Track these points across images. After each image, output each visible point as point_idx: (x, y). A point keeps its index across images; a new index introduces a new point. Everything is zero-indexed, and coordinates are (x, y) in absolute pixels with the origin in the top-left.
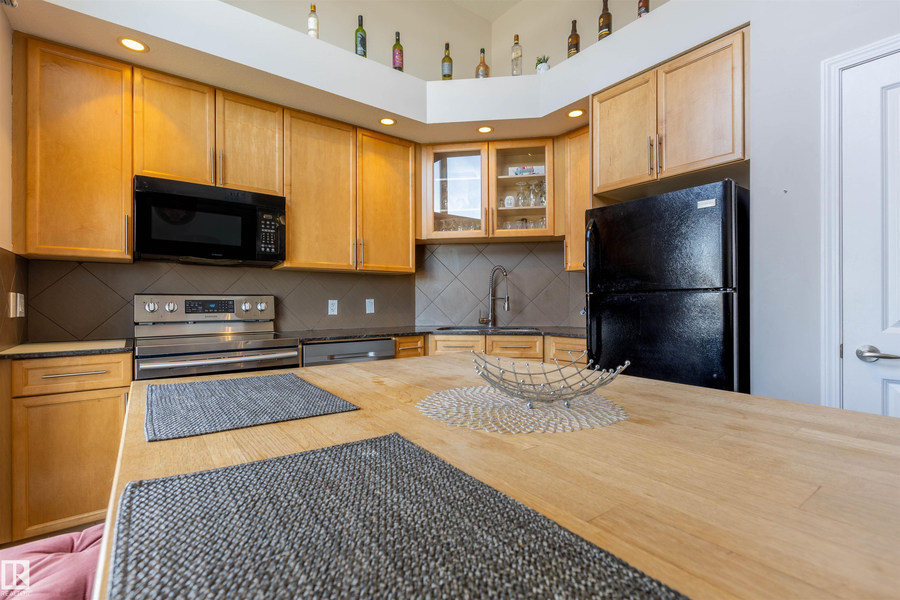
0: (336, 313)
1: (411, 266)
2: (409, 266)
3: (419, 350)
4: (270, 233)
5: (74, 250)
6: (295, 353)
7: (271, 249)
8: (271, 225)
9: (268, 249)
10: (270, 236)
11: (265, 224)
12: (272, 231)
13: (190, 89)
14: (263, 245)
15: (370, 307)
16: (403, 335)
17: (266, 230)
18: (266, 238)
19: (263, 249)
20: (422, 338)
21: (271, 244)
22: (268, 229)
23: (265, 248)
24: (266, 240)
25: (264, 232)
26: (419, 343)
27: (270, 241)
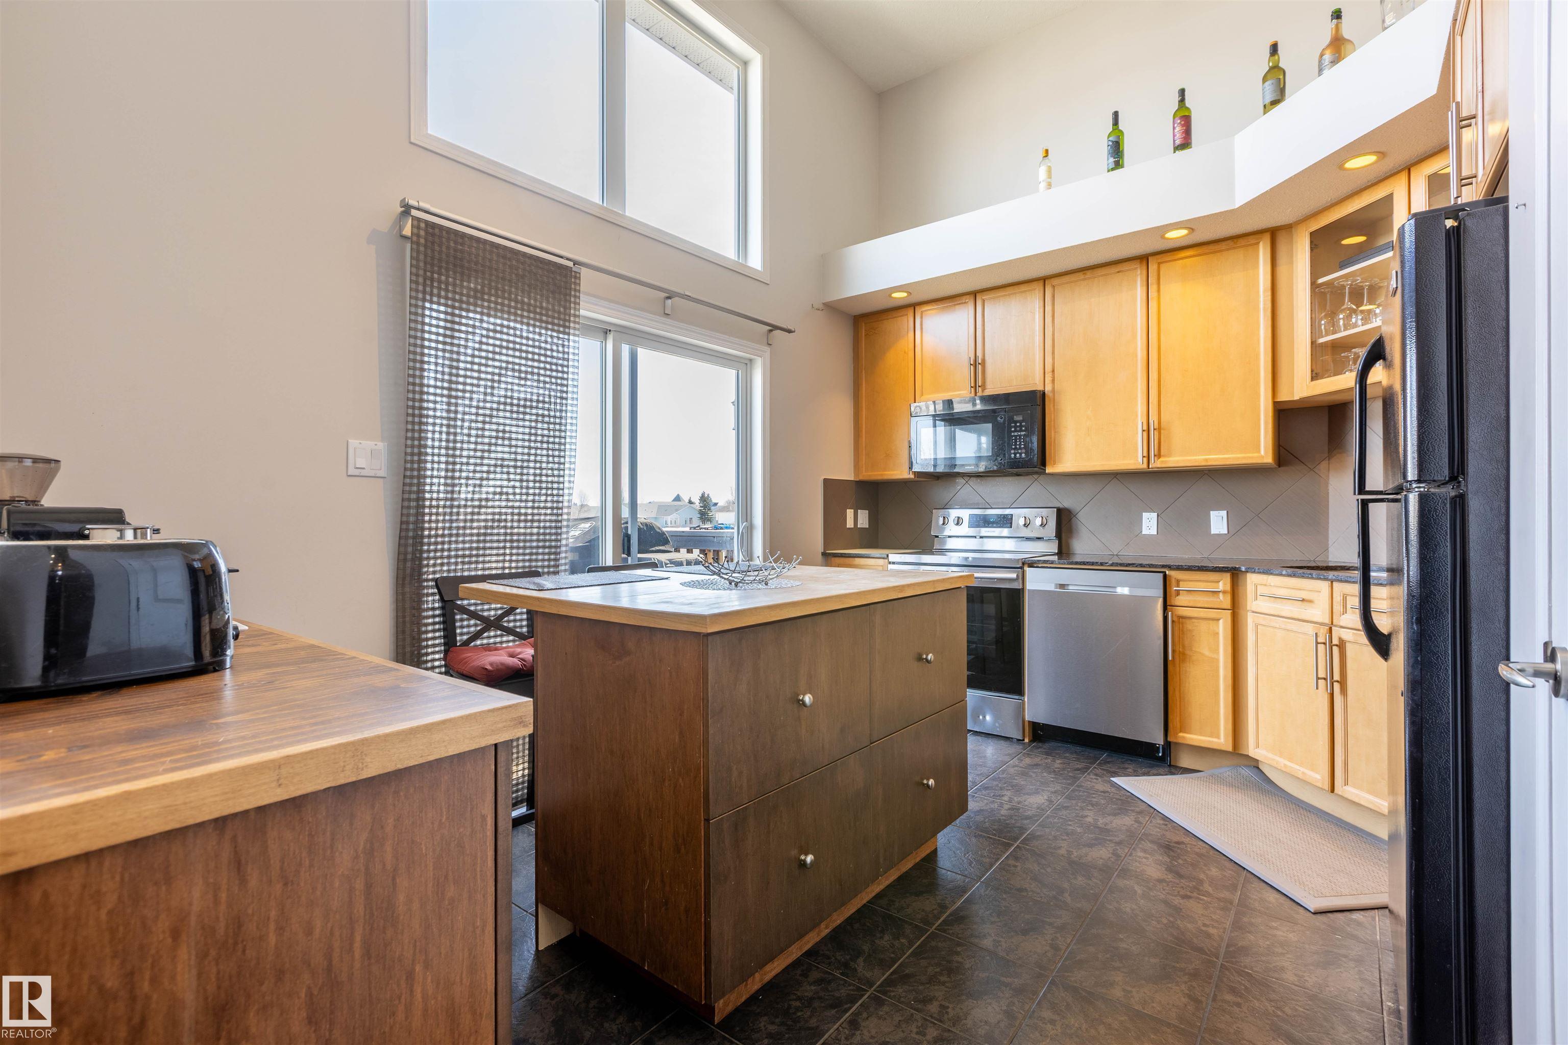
0: (1154, 532)
1: (1262, 453)
2: (1259, 451)
3: (1221, 595)
4: (1020, 436)
5: (882, 475)
6: (1014, 576)
7: (1021, 454)
8: (1021, 426)
9: (1018, 455)
10: (1020, 438)
11: (1016, 427)
12: (1023, 433)
13: (955, 305)
14: (1012, 452)
15: (1218, 522)
16: (1190, 569)
17: (1016, 434)
18: (1016, 442)
19: (1013, 456)
20: (1227, 577)
21: (1020, 448)
22: (1018, 431)
23: (1015, 454)
24: (1016, 445)
25: (1014, 436)
26: (1221, 584)
27: (1020, 445)
